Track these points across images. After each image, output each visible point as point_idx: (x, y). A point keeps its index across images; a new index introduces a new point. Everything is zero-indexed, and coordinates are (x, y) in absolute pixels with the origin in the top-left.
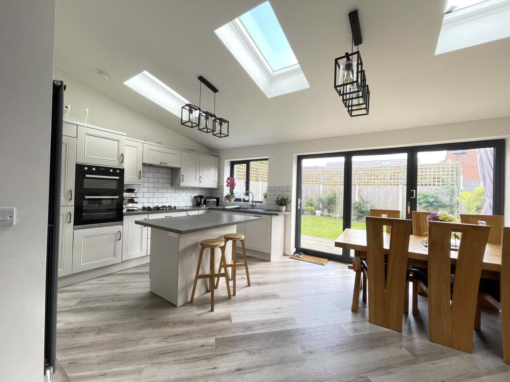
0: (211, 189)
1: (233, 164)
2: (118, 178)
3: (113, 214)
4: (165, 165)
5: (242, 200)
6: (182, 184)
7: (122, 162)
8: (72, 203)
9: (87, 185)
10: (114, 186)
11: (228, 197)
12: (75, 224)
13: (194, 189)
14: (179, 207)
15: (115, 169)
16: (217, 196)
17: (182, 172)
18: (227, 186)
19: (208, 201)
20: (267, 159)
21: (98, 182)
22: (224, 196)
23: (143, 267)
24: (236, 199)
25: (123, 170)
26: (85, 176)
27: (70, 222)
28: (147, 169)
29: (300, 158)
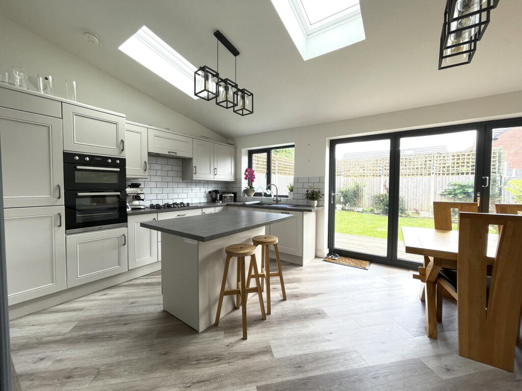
0: (226, 183)
1: (250, 153)
2: (118, 170)
3: (115, 214)
4: (174, 154)
5: (263, 194)
6: (195, 177)
7: (123, 150)
8: (62, 201)
9: (79, 178)
10: (114, 180)
11: (246, 191)
12: (67, 228)
13: (207, 183)
14: (192, 204)
15: (114, 159)
16: (235, 191)
17: (195, 163)
18: (246, 179)
19: (225, 196)
20: (293, 146)
21: (93, 175)
22: (242, 190)
23: (153, 275)
24: (256, 193)
25: (125, 160)
26: (75, 167)
27: (60, 226)
28: (154, 160)
29: (333, 143)
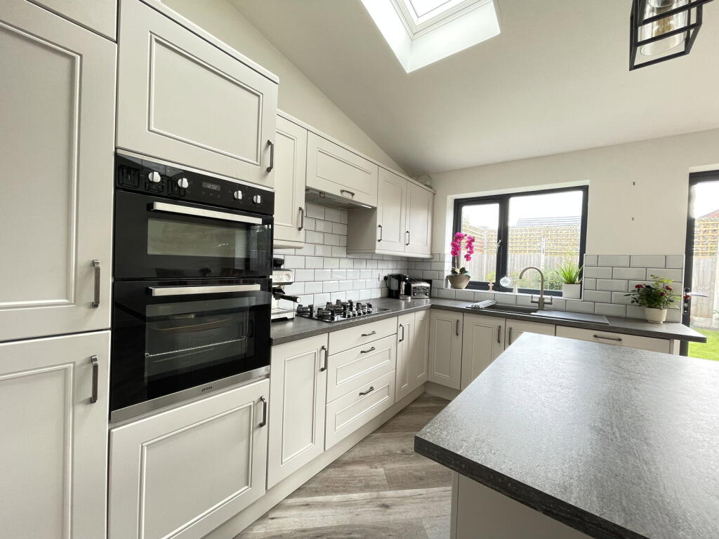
1: (459, 205)
2: (259, 221)
4: (350, 196)
5: (491, 285)
6: (377, 249)
7: (269, 170)
12: (115, 403)
15: (249, 191)
16: (431, 276)
17: (380, 219)
19: (415, 288)
22: (445, 277)
25: (272, 195)
26: (150, 206)
27: (93, 399)
